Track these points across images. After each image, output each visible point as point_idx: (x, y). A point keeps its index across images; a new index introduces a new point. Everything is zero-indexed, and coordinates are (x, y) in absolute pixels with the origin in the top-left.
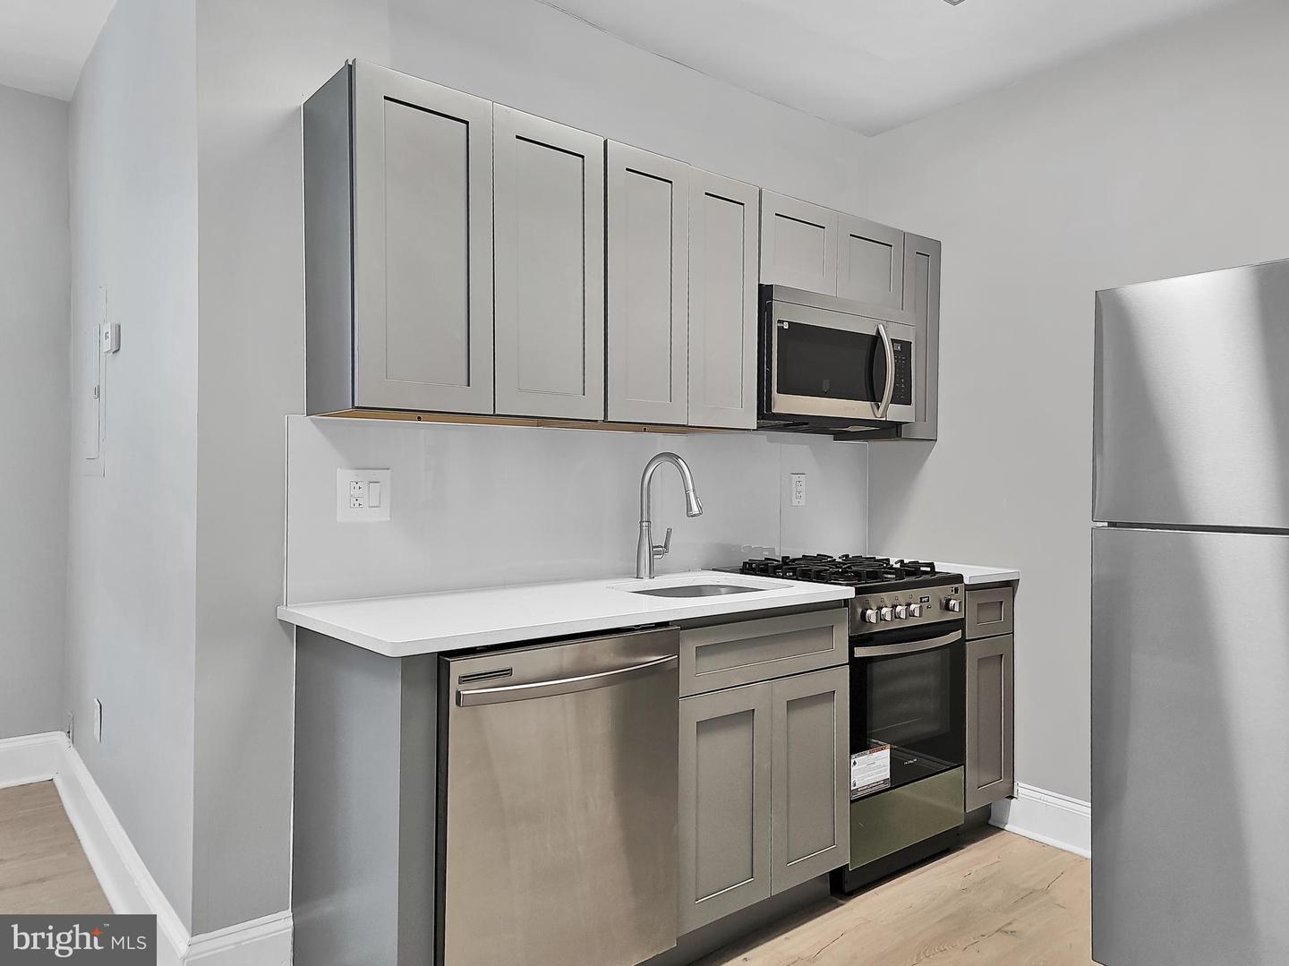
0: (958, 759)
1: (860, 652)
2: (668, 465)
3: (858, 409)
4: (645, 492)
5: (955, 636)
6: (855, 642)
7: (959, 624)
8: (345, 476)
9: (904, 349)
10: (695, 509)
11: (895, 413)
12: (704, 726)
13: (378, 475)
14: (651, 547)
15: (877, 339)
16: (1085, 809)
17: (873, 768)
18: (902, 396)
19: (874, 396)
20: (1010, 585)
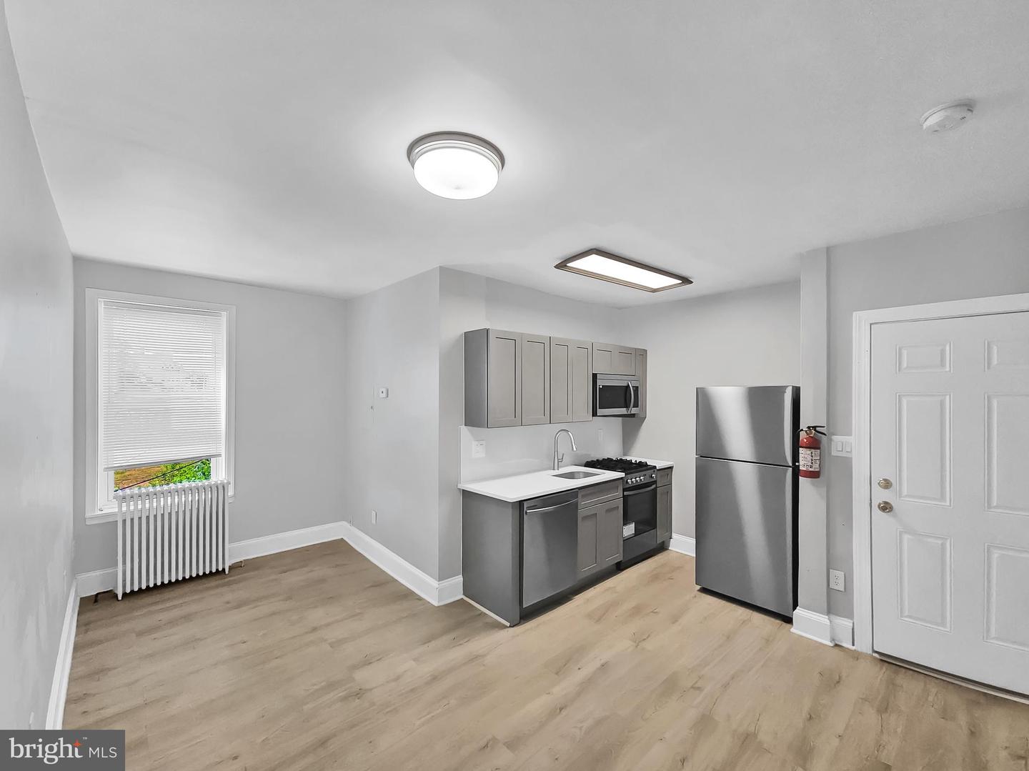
0: (655, 527)
1: (625, 493)
2: (565, 433)
3: (623, 411)
4: (556, 443)
5: (654, 486)
6: (624, 490)
7: (655, 482)
8: (474, 443)
9: (636, 389)
10: (575, 449)
11: (634, 411)
12: (585, 518)
13: (482, 442)
14: (558, 460)
15: (628, 387)
16: (693, 541)
17: (629, 530)
18: (636, 405)
19: (627, 406)
20: (671, 468)
